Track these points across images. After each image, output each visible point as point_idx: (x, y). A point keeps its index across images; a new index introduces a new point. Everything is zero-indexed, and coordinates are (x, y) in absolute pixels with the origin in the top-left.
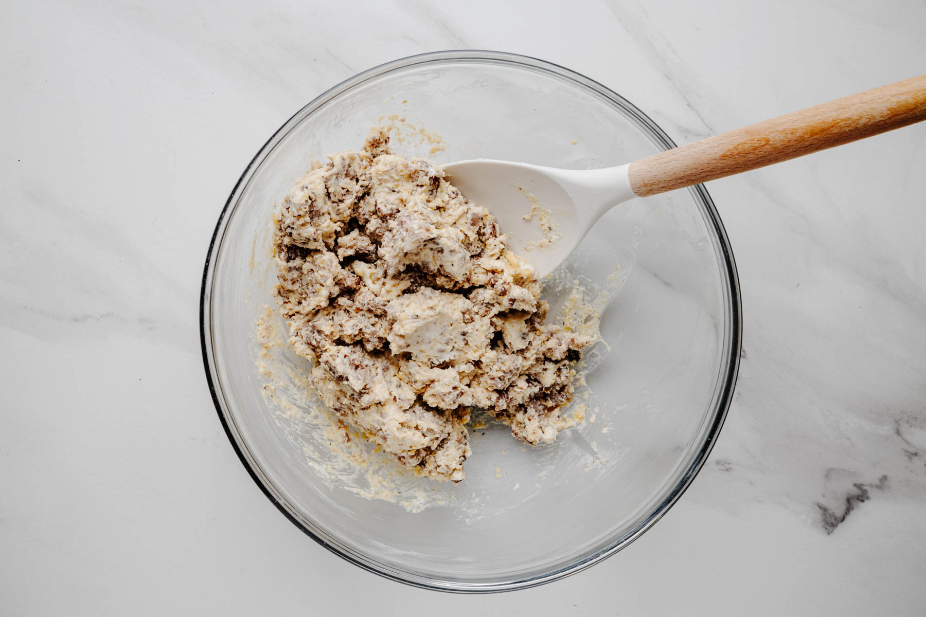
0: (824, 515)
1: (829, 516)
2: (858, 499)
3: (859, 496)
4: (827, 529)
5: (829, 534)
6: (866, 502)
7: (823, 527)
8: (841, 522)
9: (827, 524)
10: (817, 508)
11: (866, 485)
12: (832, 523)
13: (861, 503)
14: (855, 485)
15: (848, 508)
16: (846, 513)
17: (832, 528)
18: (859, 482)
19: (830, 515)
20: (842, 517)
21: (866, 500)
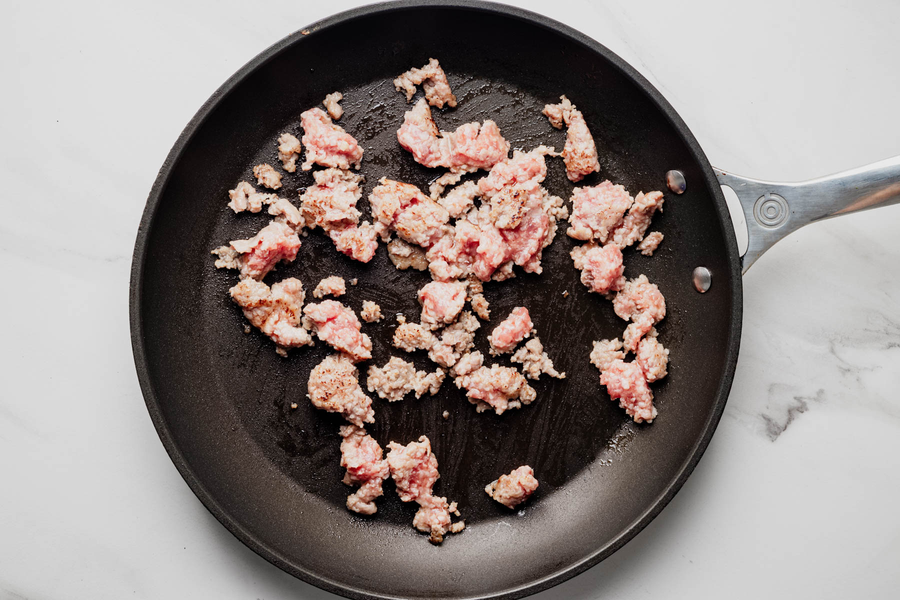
0: (768, 424)
1: (772, 426)
2: (798, 410)
3: (798, 408)
4: (771, 437)
5: (773, 441)
6: (806, 413)
7: (767, 435)
8: (784, 430)
9: (771, 432)
10: (762, 419)
11: (805, 398)
12: (775, 432)
13: (801, 414)
14: (795, 398)
15: (789, 418)
16: (788, 423)
17: (775, 437)
18: (798, 395)
19: (774, 425)
20: (784, 427)
21: (805, 411)
